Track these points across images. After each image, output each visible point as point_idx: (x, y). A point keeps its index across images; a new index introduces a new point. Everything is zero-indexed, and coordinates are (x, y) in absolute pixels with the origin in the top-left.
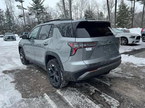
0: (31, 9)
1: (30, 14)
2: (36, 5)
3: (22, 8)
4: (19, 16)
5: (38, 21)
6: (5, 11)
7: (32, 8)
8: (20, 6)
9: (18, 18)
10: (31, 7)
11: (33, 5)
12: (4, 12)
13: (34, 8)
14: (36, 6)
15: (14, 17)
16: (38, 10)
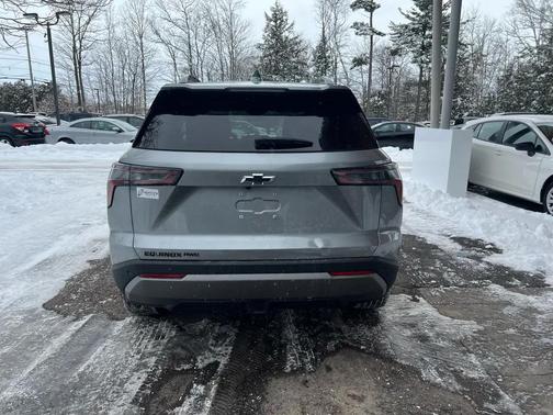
0: (401, 31)
1: (394, 53)
2: (422, 13)
3: (369, 32)
4: (355, 60)
5: (421, 75)
6: (315, 45)
7: (406, 27)
8: (362, 24)
9: (348, 67)
10: (402, 26)
11: (412, 15)
12: (309, 51)
13: (412, 26)
14: (423, 17)
15: (340, 65)
16: (427, 33)
